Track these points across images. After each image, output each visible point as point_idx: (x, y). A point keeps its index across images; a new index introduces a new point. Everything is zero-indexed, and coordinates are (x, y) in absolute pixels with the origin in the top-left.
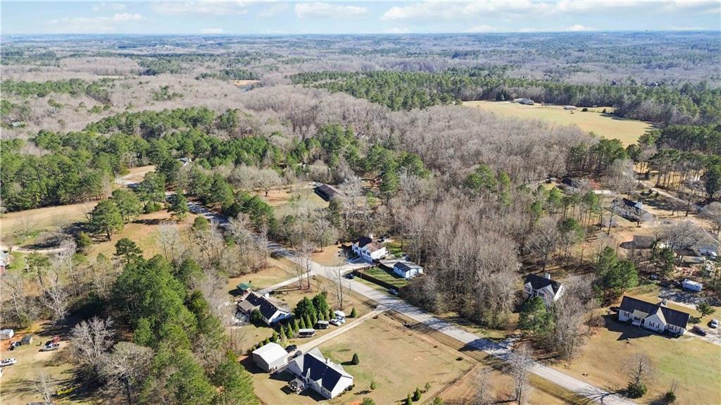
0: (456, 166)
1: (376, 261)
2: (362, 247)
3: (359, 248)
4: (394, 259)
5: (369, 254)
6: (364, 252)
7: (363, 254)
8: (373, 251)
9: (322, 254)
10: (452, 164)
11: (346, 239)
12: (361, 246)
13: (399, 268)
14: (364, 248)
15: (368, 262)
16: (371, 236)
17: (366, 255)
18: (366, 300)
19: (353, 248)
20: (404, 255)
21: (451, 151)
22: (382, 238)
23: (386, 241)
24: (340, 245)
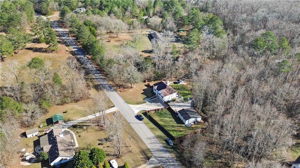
0: (246, 29)
1: (166, 103)
7: (159, 95)
8: (165, 95)
10: (243, 27)
12: (158, 89)
13: (182, 115)
14: (160, 92)
15: (162, 102)
17: (161, 97)
18: (144, 148)
19: (154, 88)
20: (191, 99)
21: (244, 16)
23: (182, 83)
24: (146, 83)
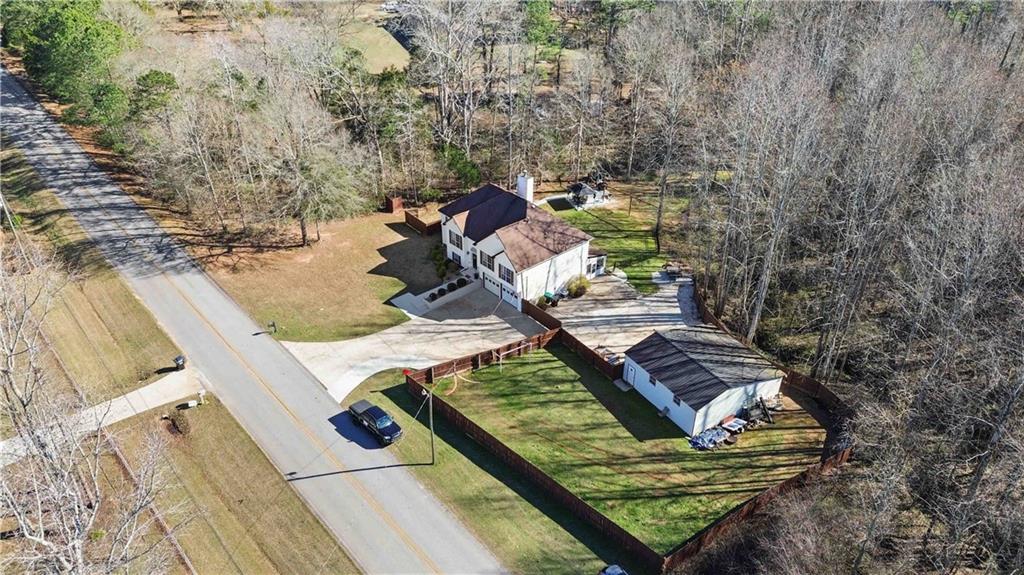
1: (537, 313)
2: (477, 239)
3: (468, 243)
4: (627, 297)
5: (509, 277)
6: (490, 262)
7: (482, 269)
8: (527, 262)
9: (305, 257)
11: (427, 190)
12: (476, 231)
13: (656, 374)
14: (489, 245)
15: (504, 311)
16: (528, 188)
17: (494, 275)
19: (445, 230)
20: (671, 276)
22: (576, 188)
23: (595, 202)
24: (398, 215)
